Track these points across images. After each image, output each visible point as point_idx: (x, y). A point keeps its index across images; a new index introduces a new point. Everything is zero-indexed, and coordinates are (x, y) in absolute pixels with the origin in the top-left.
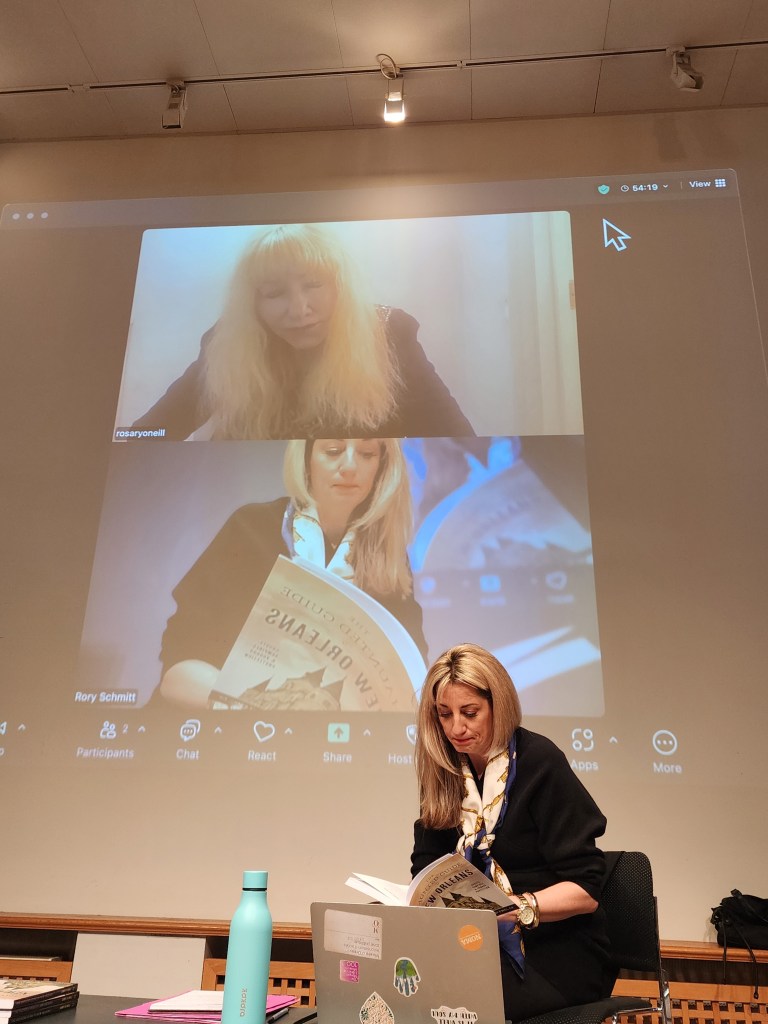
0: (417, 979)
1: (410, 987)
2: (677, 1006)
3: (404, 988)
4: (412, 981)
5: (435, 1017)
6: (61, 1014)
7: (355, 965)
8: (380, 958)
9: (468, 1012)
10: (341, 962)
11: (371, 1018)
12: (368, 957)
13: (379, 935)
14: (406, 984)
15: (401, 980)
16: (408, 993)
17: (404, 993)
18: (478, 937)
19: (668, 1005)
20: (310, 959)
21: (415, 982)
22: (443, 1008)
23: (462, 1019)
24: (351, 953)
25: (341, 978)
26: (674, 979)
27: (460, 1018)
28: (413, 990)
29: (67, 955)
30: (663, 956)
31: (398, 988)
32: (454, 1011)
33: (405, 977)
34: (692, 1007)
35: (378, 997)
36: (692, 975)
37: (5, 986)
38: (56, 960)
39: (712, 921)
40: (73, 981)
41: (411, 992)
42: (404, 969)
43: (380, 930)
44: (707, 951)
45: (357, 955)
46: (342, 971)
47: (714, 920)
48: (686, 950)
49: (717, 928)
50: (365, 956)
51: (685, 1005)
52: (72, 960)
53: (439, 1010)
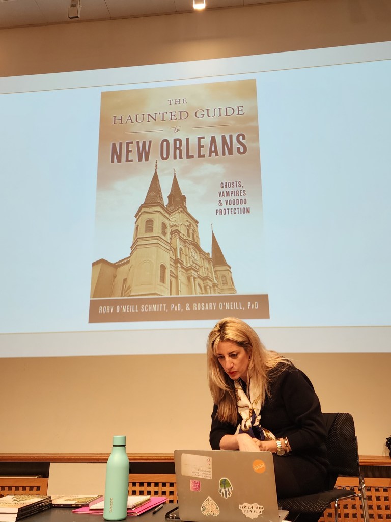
0: (231, 489)
1: (227, 493)
2: (369, 490)
3: (224, 494)
4: (228, 490)
5: (241, 509)
6: (43, 513)
7: (199, 482)
8: (211, 478)
9: (258, 506)
10: (191, 481)
11: (207, 510)
12: (205, 478)
13: (211, 466)
14: (226, 491)
15: (223, 490)
16: (226, 496)
17: (224, 496)
18: (263, 466)
19: (364, 490)
20: (173, 472)
21: (230, 490)
22: (245, 504)
23: (255, 510)
24: (196, 476)
25: (191, 489)
26: (367, 476)
27: (254, 509)
28: (229, 495)
29: (45, 474)
30: (361, 464)
31: (221, 494)
32: (251, 506)
33: (225, 488)
34: (377, 490)
35: (211, 499)
36: (377, 474)
37: (13, 499)
38: (40, 477)
39: (386, 445)
40: (49, 495)
41: (228, 496)
42: (224, 483)
43: (211, 464)
44: (384, 461)
45: (199, 477)
46: (191, 485)
47: (387, 445)
48: (373, 461)
49: (389, 448)
50: (203, 477)
51: (373, 489)
52: (48, 477)
53: (243, 505)
